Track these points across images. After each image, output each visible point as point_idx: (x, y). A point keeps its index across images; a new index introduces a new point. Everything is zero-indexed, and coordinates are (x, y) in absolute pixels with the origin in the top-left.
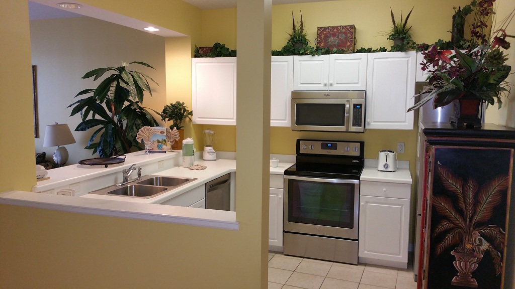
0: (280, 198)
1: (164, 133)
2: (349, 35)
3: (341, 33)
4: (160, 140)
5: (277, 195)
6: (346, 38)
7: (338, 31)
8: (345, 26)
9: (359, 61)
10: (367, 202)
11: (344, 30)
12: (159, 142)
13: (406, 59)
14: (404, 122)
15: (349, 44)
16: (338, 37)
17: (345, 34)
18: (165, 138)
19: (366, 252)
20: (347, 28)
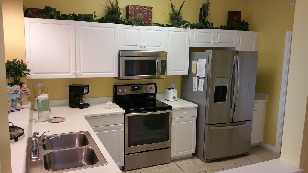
0: (122, 131)
1: (18, 91)
2: (150, 13)
3: (144, 11)
4: (14, 99)
5: (119, 129)
6: (148, 15)
7: (143, 9)
8: (148, 7)
9: (160, 32)
10: (175, 122)
11: (147, 9)
12: (13, 100)
13: (185, 33)
14: (184, 71)
15: (150, 19)
16: (143, 14)
17: (148, 12)
18: (19, 97)
19: (175, 153)
20: (149, 9)
